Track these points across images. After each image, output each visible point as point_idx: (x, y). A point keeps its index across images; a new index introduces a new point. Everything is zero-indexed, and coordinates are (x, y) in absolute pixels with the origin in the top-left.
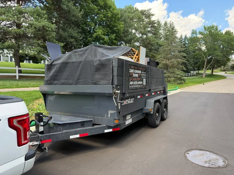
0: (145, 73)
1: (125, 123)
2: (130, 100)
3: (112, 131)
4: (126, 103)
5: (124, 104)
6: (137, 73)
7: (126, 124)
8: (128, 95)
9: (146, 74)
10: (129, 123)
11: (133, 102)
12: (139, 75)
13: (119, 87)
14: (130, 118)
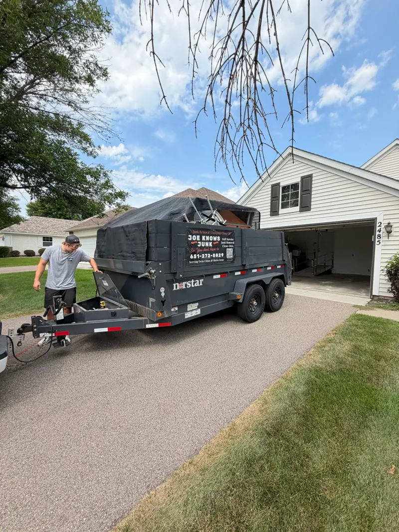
0: (232, 240)
1: (184, 315)
2: (194, 283)
3: (158, 326)
4: (184, 287)
5: (178, 288)
6: (210, 241)
7: (186, 317)
8: (181, 276)
9: (234, 240)
10: (193, 315)
11: (201, 284)
12: (214, 243)
13: (160, 264)
14: (197, 307)
